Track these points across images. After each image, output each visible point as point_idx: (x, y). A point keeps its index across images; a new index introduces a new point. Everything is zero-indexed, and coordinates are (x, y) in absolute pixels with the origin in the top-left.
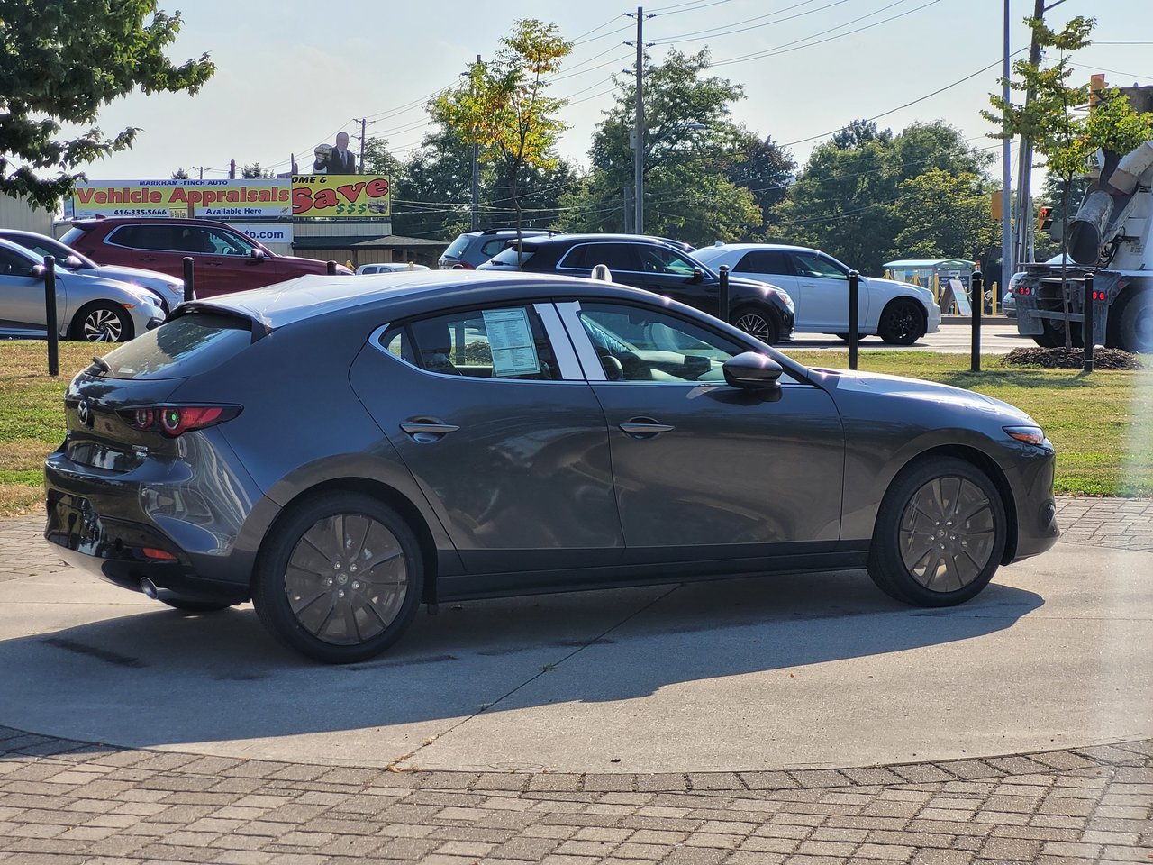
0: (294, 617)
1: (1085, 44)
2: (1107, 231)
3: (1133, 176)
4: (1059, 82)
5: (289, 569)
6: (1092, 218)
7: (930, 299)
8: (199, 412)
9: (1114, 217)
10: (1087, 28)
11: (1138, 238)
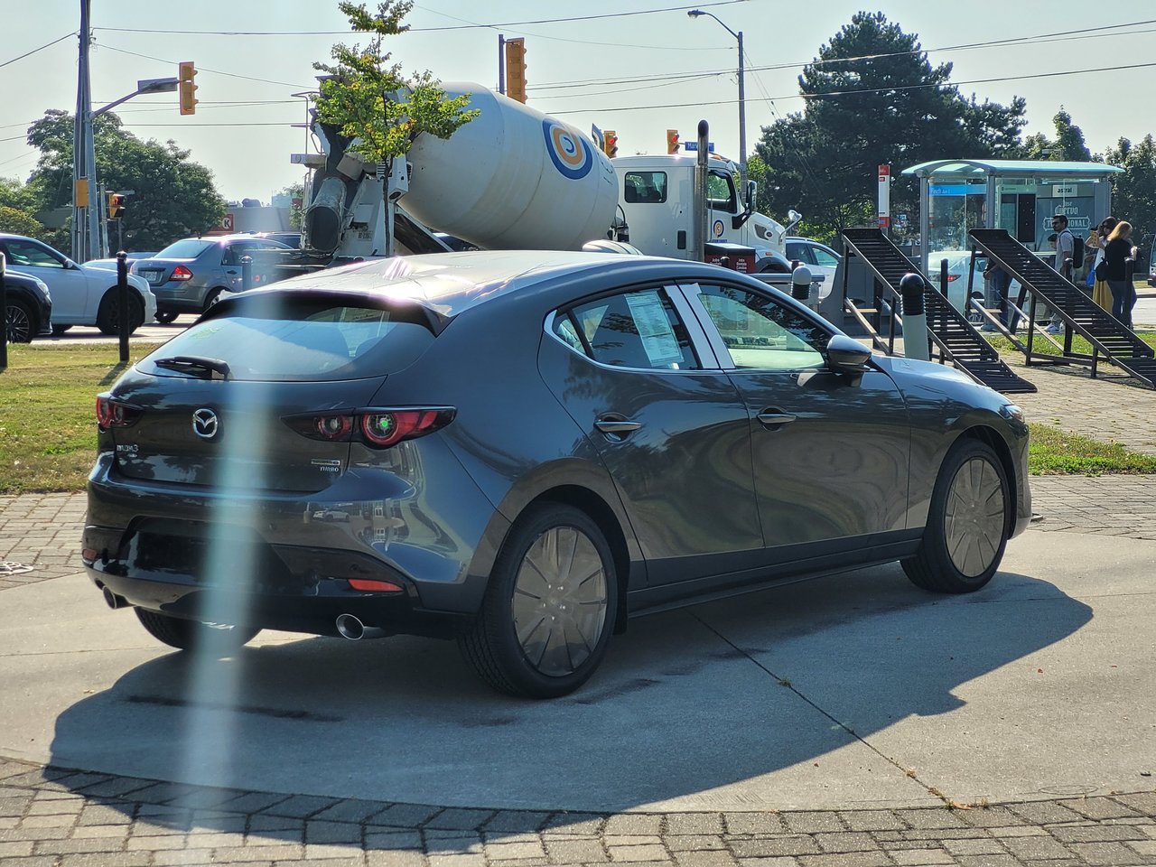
0: (521, 648)
1: (402, 29)
2: (345, 217)
3: (360, 162)
4: (376, 66)
5: (516, 594)
6: (331, 205)
7: (146, 287)
8: (418, 414)
9: (348, 204)
10: (405, 11)
11: (365, 224)
